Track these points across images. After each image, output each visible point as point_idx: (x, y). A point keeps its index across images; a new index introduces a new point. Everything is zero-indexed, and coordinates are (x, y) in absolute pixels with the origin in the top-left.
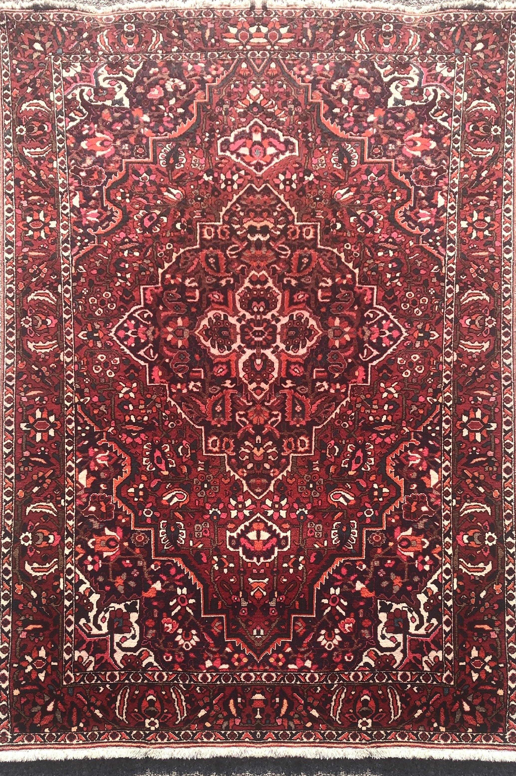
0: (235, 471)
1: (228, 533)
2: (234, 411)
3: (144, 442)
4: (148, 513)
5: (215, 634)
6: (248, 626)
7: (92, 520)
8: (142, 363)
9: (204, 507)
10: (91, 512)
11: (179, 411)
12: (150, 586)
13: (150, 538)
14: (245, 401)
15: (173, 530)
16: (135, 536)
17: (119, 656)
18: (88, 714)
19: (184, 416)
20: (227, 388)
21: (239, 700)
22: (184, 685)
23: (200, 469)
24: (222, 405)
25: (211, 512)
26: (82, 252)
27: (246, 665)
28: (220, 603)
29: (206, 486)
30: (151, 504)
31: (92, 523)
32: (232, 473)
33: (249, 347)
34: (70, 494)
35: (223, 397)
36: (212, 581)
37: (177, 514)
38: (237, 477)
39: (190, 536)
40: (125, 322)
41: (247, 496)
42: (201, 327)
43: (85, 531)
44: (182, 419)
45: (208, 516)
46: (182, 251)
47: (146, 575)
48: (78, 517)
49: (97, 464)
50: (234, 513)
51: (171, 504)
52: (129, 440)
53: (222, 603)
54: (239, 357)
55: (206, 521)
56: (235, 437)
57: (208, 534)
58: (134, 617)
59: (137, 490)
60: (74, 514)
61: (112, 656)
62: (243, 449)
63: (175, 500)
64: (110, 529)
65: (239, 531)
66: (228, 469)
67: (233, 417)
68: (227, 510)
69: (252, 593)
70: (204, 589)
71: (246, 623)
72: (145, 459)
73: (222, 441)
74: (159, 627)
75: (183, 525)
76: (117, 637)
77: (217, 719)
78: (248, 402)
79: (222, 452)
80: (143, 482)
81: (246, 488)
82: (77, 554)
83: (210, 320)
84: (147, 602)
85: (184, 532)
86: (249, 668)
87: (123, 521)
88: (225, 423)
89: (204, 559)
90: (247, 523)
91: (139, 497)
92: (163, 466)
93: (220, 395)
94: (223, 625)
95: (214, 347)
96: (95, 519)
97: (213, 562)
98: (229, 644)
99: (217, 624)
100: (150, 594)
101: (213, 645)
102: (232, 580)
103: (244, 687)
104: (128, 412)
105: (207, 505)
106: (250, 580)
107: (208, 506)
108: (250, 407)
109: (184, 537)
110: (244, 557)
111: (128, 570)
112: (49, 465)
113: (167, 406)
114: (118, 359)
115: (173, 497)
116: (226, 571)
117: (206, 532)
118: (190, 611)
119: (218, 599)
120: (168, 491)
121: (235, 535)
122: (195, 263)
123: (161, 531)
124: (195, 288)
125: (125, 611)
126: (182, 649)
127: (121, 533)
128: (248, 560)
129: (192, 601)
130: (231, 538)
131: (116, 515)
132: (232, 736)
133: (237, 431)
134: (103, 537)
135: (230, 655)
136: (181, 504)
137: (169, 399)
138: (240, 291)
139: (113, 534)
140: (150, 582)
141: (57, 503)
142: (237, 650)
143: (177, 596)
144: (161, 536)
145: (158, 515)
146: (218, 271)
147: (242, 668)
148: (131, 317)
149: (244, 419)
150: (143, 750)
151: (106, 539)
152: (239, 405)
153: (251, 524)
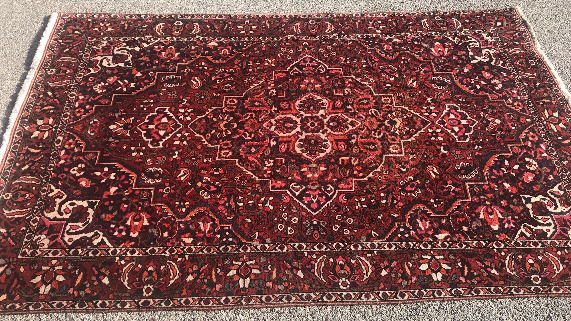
0: (211, 112)
1: (168, 108)
2: (254, 112)
3: (235, 69)
4: (187, 71)
5: (100, 101)
6: (101, 117)
8: (288, 68)
9: (188, 96)
10: (191, 47)
11: (255, 85)
12: (139, 71)
13: (170, 71)
14: (262, 118)
15: (175, 81)
16: (173, 65)
17: (99, 58)
18: (68, 46)
19: (252, 87)
20: (271, 108)
21: (52, 111)
22: (71, 86)
23: (215, 94)
24: (259, 106)
25: (184, 99)
26: (361, 43)
27: (75, 115)
29: (203, 97)
30: (193, 72)
31: (184, 47)
32: (210, 110)
33: (302, 121)
34: (204, 39)
35: (265, 106)
36: (136, 99)
37: (185, 83)
38: (207, 113)
39: (169, 89)
40: (316, 61)
41: (193, 118)
42: (315, 96)
43: (179, 45)
44: (249, 86)
45: (181, 98)
46: (370, 87)
47: (146, 70)
48: (188, 42)
49: (221, 50)
50: (182, 111)
51: (192, 81)
52: (236, 63)
53: (120, 104)
54: (295, 115)
55: (179, 97)
56: (236, 112)
57: (169, 98)
58: (122, 65)
59: (203, 66)
60: (191, 40)
61: (99, 55)
62: (227, 116)
63: (195, 83)
64: (179, 55)
65: (169, 113)
66: (214, 108)
67: (250, 111)
68: (184, 107)
69: (123, 119)
70: (131, 95)
71: (104, 116)
72: (223, 69)
73: (233, 105)
74: (112, 75)
75: (177, 86)
76: (111, 58)
77: (43, 101)
78: (262, 119)
79: (226, 105)
80: (208, 69)
81: (199, 117)
82: (165, 42)
83: (320, 100)
84: (130, 70)
85: (172, 87)
86: (72, 117)
87: (184, 60)
88: (246, 107)
89: (152, 96)
90: (174, 117)
91: (198, 67)
92: (218, 77)
93: (266, 104)
94: (105, 104)
95: (301, 102)
96: (186, 49)
97: (149, 100)
98: (91, 107)
99: (106, 102)
100: (134, 71)
101: (93, 99)
102: (135, 109)
103: (60, 114)
104: (255, 62)
106: (133, 118)
107: (189, 98)
108: (258, 120)
109: (169, 87)
110: (150, 115)
111: (151, 62)
112: (222, 31)
113: (259, 79)
114: (291, 58)
115: (197, 82)
116: (142, 106)
118: (118, 89)
119: (123, 102)
120: (201, 79)
121: (167, 111)
122: (362, 93)
123: (174, 76)
124: (344, 93)
125: (126, 61)
126: (94, 85)
127: (176, 59)
128: (147, 117)
129: (125, 90)
130: (165, 109)
131: (188, 57)
132: (29, 107)
133: (240, 113)
134: (174, 51)
135: (84, 108)
136: (191, 85)
137: (263, 80)
138: (344, 116)
139: (176, 56)
140: (142, 71)
141: (198, 34)
142: (86, 111)
143: (129, 83)
144: (171, 76)
145: (185, 75)
146: (357, 104)
147: (73, 113)
148: (319, 64)
149: (249, 117)
150: (36, 67)
151: (173, 53)
152: (259, 114)
153: (173, 119)
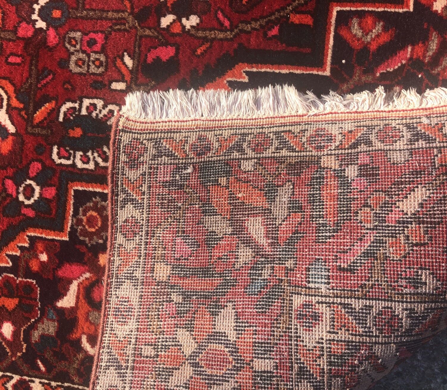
4: (29, 192)
5: (385, 38)
7: (36, 335)
9: (27, 41)
10: (15, 334)
13: (95, 194)
15: (77, 132)
16: (85, 233)
25: (41, 24)
28: (296, 19)
30: (9, 183)
31: (42, 336)
36: (229, 35)
37: (39, 115)
43: (61, 356)
45: (52, 33)
48: (25, 368)
53: (296, 11)
55: (63, 39)
57: (99, 37)
60: (16, 378)
64: (62, 294)
70: (251, 62)
75: (69, 105)
85: (86, 102)
87: (44, 257)
94: (361, 15)
96: (33, 327)
97: (177, 30)
99: (356, 30)
101: (420, 49)
105: (21, 33)
107: (25, 31)
109: (100, 103)
117: (95, 42)
119: (284, 22)
123: (80, 165)
127: (75, 268)
131: (29, 273)
134: (81, 315)
136: (15, 103)
139: (74, 287)
144: (91, 166)
145: (36, 167)
151: (84, 307)
